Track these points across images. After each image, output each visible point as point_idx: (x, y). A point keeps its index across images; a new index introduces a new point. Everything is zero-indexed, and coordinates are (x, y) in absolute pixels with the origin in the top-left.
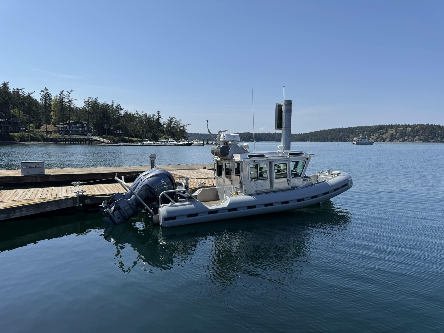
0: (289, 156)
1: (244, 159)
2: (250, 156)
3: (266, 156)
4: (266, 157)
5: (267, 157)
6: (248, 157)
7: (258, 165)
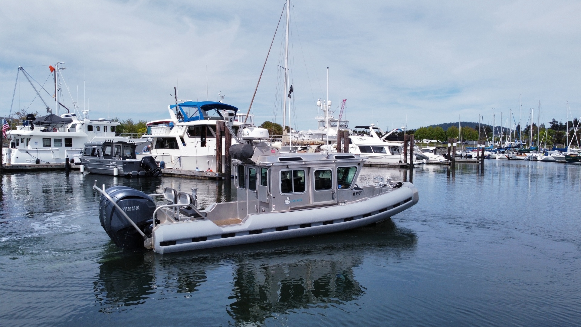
0: (335, 160)
1: (273, 163)
2: (281, 160)
3: (304, 159)
4: (303, 161)
5: (305, 162)
6: (279, 161)
7: (292, 171)
